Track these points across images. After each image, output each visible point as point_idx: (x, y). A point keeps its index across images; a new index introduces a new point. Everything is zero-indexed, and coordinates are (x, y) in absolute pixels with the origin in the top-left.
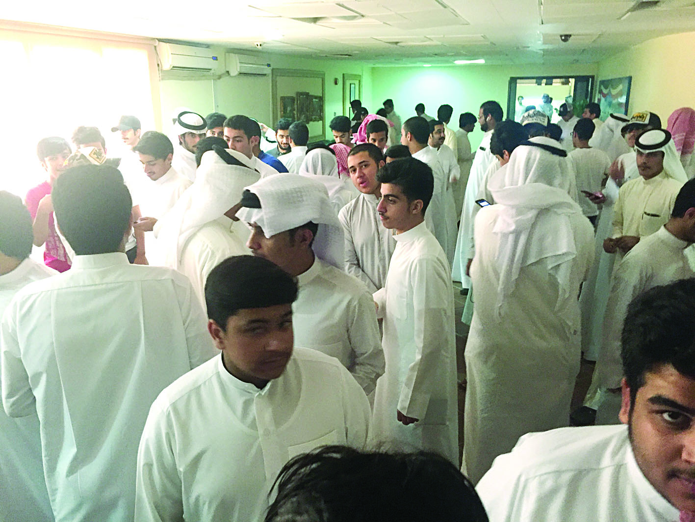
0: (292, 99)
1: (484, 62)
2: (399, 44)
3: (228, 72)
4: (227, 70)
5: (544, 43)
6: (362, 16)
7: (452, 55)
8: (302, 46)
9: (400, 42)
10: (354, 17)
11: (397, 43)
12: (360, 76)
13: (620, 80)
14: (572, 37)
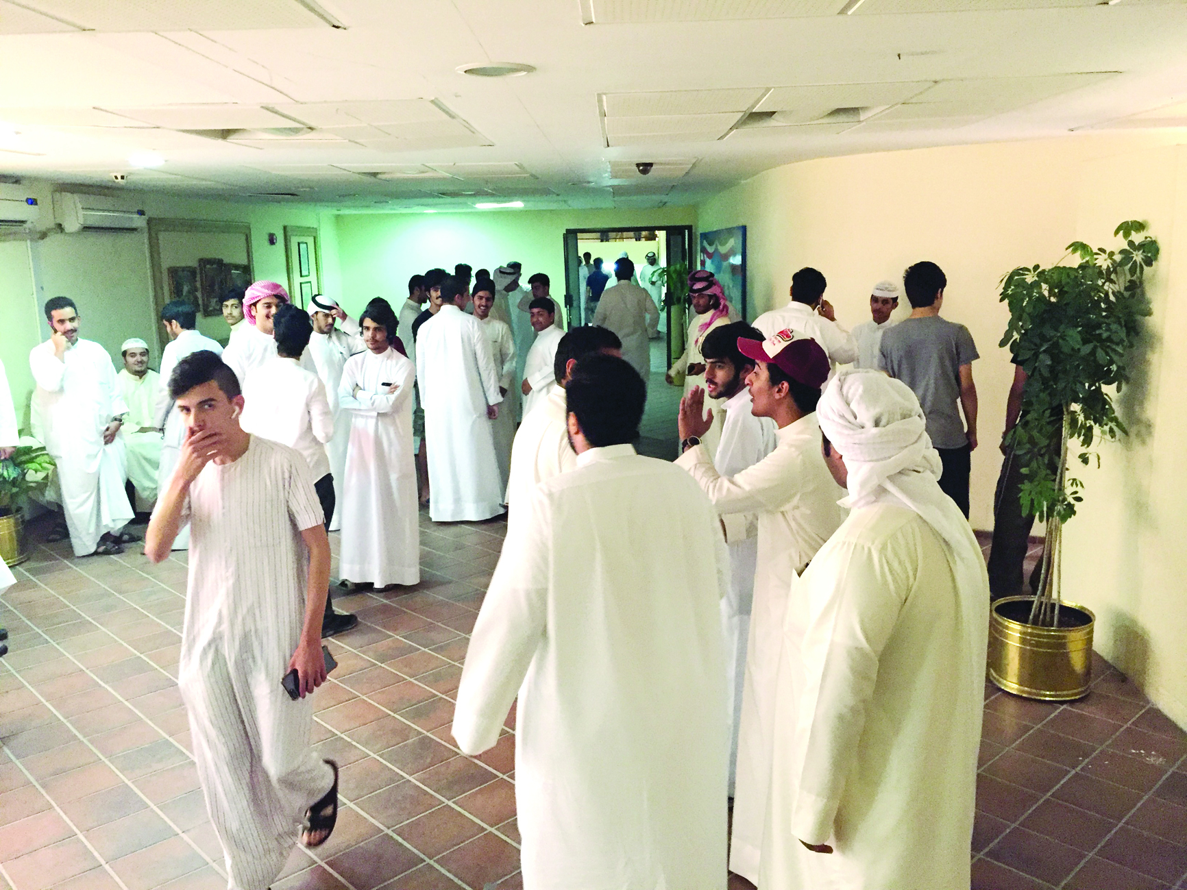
0: (192, 272)
1: (523, 205)
2: (379, 176)
3: (60, 225)
4: (58, 221)
5: (614, 177)
6: (311, 128)
7: (471, 195)
8: (203, 179)
9: (380, 173)
10: (295, 131)
11: (375, 174)
12: (316, 229)
13: (730, 231)
14: (654, 167)
